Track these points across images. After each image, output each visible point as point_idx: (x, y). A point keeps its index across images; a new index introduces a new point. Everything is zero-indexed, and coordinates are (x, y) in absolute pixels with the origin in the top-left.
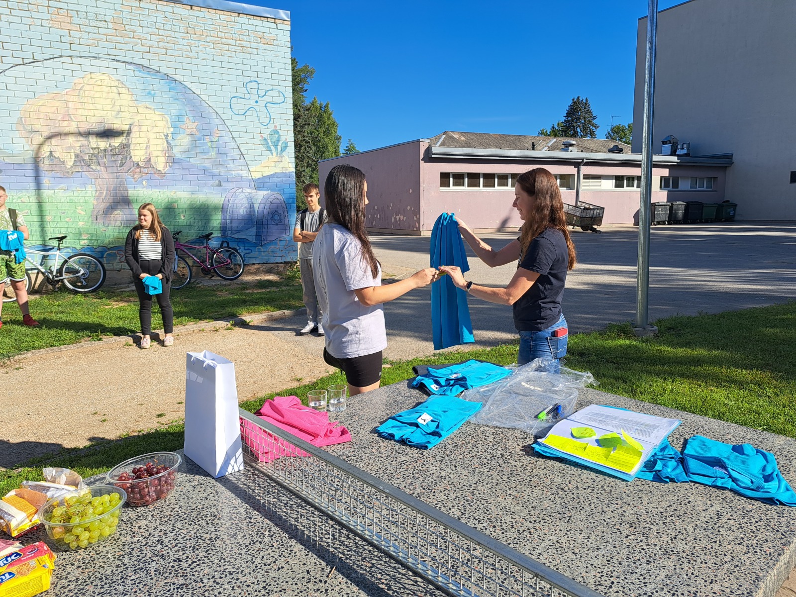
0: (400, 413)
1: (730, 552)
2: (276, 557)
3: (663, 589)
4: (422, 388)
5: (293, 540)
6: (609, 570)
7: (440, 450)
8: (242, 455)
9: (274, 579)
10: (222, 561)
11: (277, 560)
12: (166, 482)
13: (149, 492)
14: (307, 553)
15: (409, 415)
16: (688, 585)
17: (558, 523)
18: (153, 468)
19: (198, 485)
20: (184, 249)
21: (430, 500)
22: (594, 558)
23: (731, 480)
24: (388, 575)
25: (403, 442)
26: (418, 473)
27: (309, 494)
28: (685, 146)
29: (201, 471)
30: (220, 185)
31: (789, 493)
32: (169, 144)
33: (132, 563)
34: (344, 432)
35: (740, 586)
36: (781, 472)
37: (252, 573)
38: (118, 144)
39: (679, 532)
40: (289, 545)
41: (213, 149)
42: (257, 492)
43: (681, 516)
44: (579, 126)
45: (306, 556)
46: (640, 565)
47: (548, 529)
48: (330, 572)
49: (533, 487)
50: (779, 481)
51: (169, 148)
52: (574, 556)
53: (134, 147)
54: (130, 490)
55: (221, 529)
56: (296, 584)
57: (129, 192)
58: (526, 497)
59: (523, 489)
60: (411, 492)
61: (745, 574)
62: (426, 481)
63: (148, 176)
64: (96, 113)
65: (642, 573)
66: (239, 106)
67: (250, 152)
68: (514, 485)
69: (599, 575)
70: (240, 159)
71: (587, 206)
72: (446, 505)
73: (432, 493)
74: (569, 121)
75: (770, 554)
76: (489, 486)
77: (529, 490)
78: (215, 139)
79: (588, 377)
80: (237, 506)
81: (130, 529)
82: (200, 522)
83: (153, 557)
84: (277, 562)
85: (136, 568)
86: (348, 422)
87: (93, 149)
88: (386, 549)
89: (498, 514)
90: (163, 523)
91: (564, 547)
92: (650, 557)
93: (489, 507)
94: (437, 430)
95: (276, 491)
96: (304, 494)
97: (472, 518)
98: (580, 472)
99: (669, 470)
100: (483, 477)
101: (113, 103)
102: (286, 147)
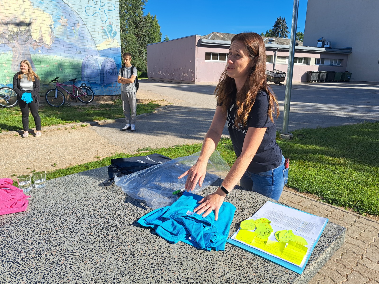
20: (61, 86)
26: (45, 239)
28: (329, 43)
30: (80, 53)
32: (52, 30)
38: (24, 29)
41: (76, 34)
49: (114, 253)
51: (52, 32)
53: (33, 31)
57: (31, 56)
58: (102, 263)
59: (106, 255)
62: (45, 247)
63: (41, 47)
64: (11, 12)
66: (90, 11)
67: (96, 36)
70: (91, 40)
71: (278, 72)
73: (39, 258)
76: (85, 252)
77: (109, 256)
78: (77, 29)
87: (10, 31)
93: (68, 272)
100: (87, 244)
101: (20, 7)
102: (116, 34)
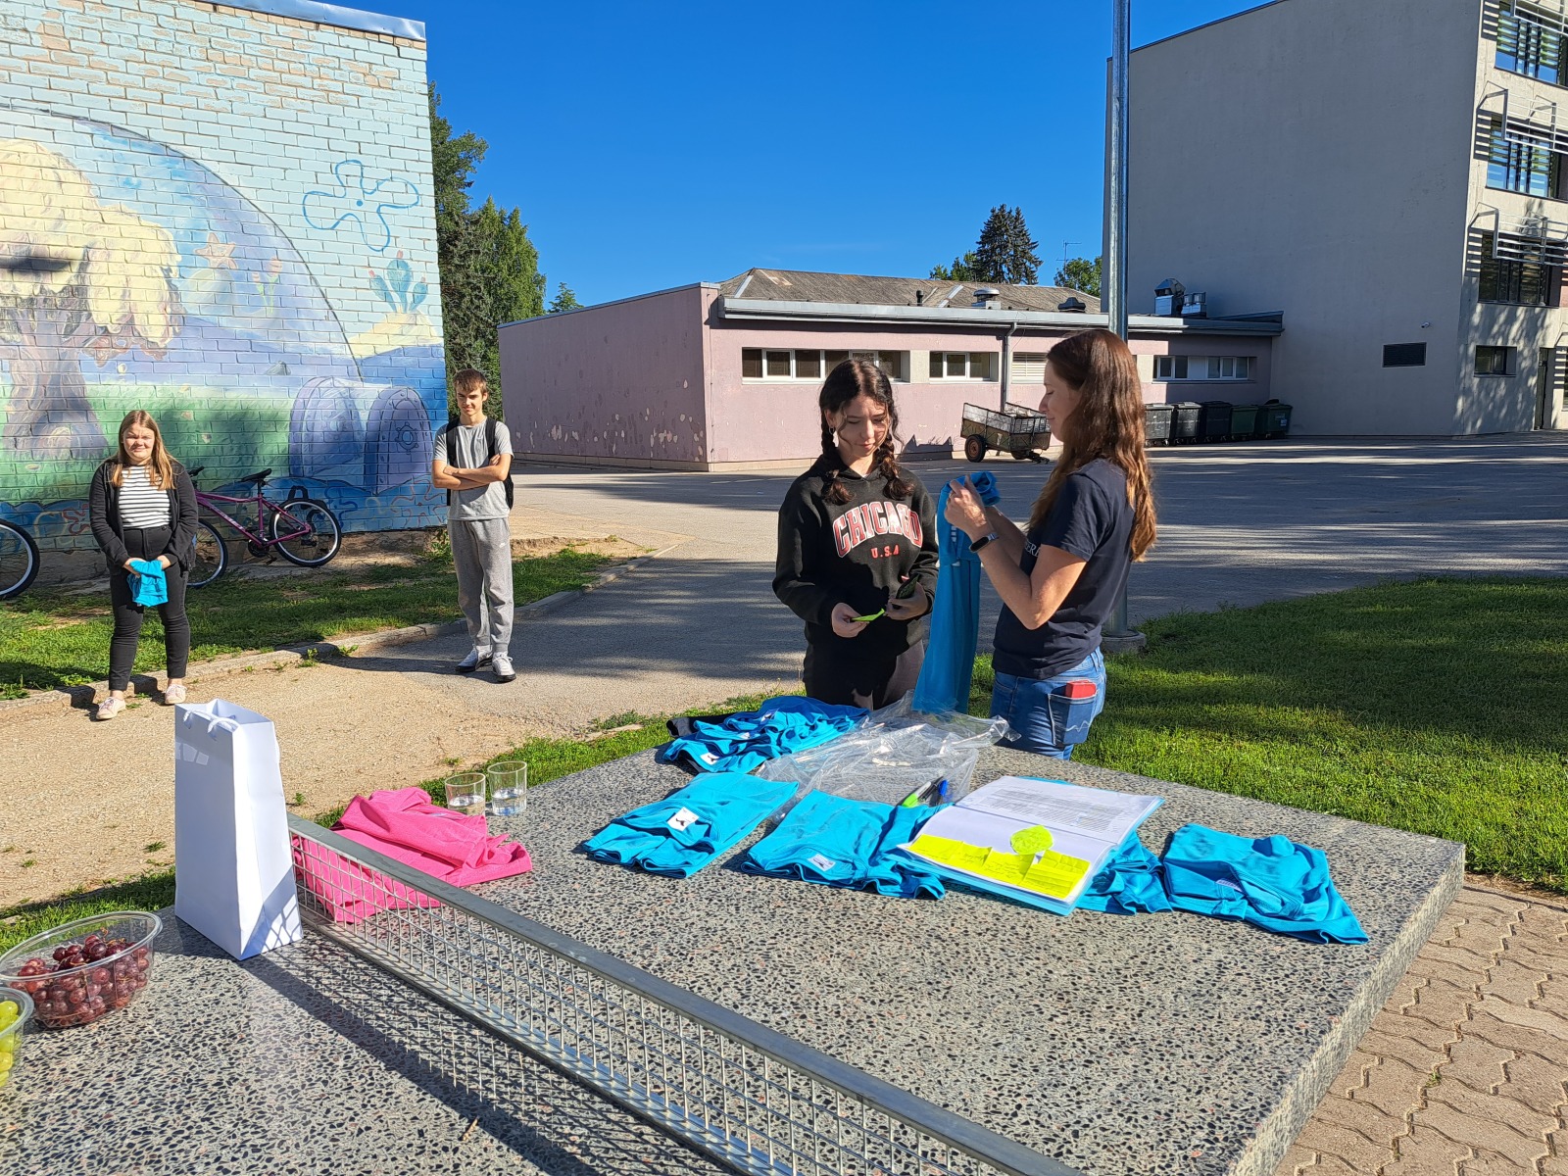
0: (636, 811)
1: (1236, 1033)
2: (356, 1109)
3: (1110, 1110)
4: (684, 761)
5: (394, 1072)
6: (1014, 1083)
7: (709, 877)
8: (296, 911)
9: (349, 1154)
10: (240, 1126)
11: (356, 1115)
12: (126, 973)
13: (87, 996)
14: (421, 1096)
15: (651, 813)
16: (1157, 1100)
17: (925, 1002)
18: (99, 945)
19: (201, 976)
20: (209, 504)
21: (680, 977)
22: (988, 1063)
23: (1246, 902)
24: (586, 1126)
25: (636, 866)
26: (662, 925)
27: (436, 980)
28: (1197, 298)
29: (209, 947)
31: (1347, 920)
32: (173, 289)
33: (39, 1144)
34: (517, 854)
35: (1250, 1094)
36: (1335, 883)
37: (302, 1143)
38: (60, 288)
39: (1148, 1004)
40: (385, 1083)
41: (268, 300)
42: (327, 984)
43: (1152, 973)
44: (1005, 262)
45: (418, 1102)
46: (1072, 1069)
47: (905, 1015)
48: (467, 1129)
49: (883, 937)
50: (1331, 899)
51: (174, 296)
52: (950, 1062)
53: (97, 294)
54: (44, 994)
55: (243, 1061)
56: (394, 1159)
57: (88, 388)
58: (869, 957)
59: (864, 942)
60: (646, 962)
61: (1261, 1073)
62: (677, 939)
64: (9, 222)
65: (1075, 1085)
66: (322, 211)
67: (347, 304)
68: (846, 937)
69: (995, 1094)
70: (327, 318)
71: (1021, 412)
72: (712, 982)
73: (688, 961)
74: (986, 251)
75: (1307, 1032)
76: (800, 940)
77: (874, 944)
78: (273, 278)
79: (998, 726)
80: (281, 1013)
81: (41, 1076)
82: (199, 1051)
83: (88, 1128)
84: (357, 1118)
85: (48, 1155)
86: (529, 835)
87: (5, 297)
88: (584, 1075)
89: (812, 993)
90: (117, 1058)
91: (934, 1046)
92: (1092, 1053)
93: (796, 981)
94: (706, 839)
95: (367, 979)
96: (424, 980)
97: (761, 1004)
98: (973, 904)
99: (1137, 890)
100: (790, 924)
101: (47, 202)
102: (424, 293)
